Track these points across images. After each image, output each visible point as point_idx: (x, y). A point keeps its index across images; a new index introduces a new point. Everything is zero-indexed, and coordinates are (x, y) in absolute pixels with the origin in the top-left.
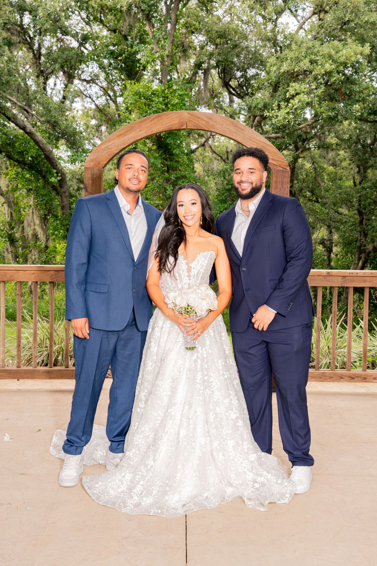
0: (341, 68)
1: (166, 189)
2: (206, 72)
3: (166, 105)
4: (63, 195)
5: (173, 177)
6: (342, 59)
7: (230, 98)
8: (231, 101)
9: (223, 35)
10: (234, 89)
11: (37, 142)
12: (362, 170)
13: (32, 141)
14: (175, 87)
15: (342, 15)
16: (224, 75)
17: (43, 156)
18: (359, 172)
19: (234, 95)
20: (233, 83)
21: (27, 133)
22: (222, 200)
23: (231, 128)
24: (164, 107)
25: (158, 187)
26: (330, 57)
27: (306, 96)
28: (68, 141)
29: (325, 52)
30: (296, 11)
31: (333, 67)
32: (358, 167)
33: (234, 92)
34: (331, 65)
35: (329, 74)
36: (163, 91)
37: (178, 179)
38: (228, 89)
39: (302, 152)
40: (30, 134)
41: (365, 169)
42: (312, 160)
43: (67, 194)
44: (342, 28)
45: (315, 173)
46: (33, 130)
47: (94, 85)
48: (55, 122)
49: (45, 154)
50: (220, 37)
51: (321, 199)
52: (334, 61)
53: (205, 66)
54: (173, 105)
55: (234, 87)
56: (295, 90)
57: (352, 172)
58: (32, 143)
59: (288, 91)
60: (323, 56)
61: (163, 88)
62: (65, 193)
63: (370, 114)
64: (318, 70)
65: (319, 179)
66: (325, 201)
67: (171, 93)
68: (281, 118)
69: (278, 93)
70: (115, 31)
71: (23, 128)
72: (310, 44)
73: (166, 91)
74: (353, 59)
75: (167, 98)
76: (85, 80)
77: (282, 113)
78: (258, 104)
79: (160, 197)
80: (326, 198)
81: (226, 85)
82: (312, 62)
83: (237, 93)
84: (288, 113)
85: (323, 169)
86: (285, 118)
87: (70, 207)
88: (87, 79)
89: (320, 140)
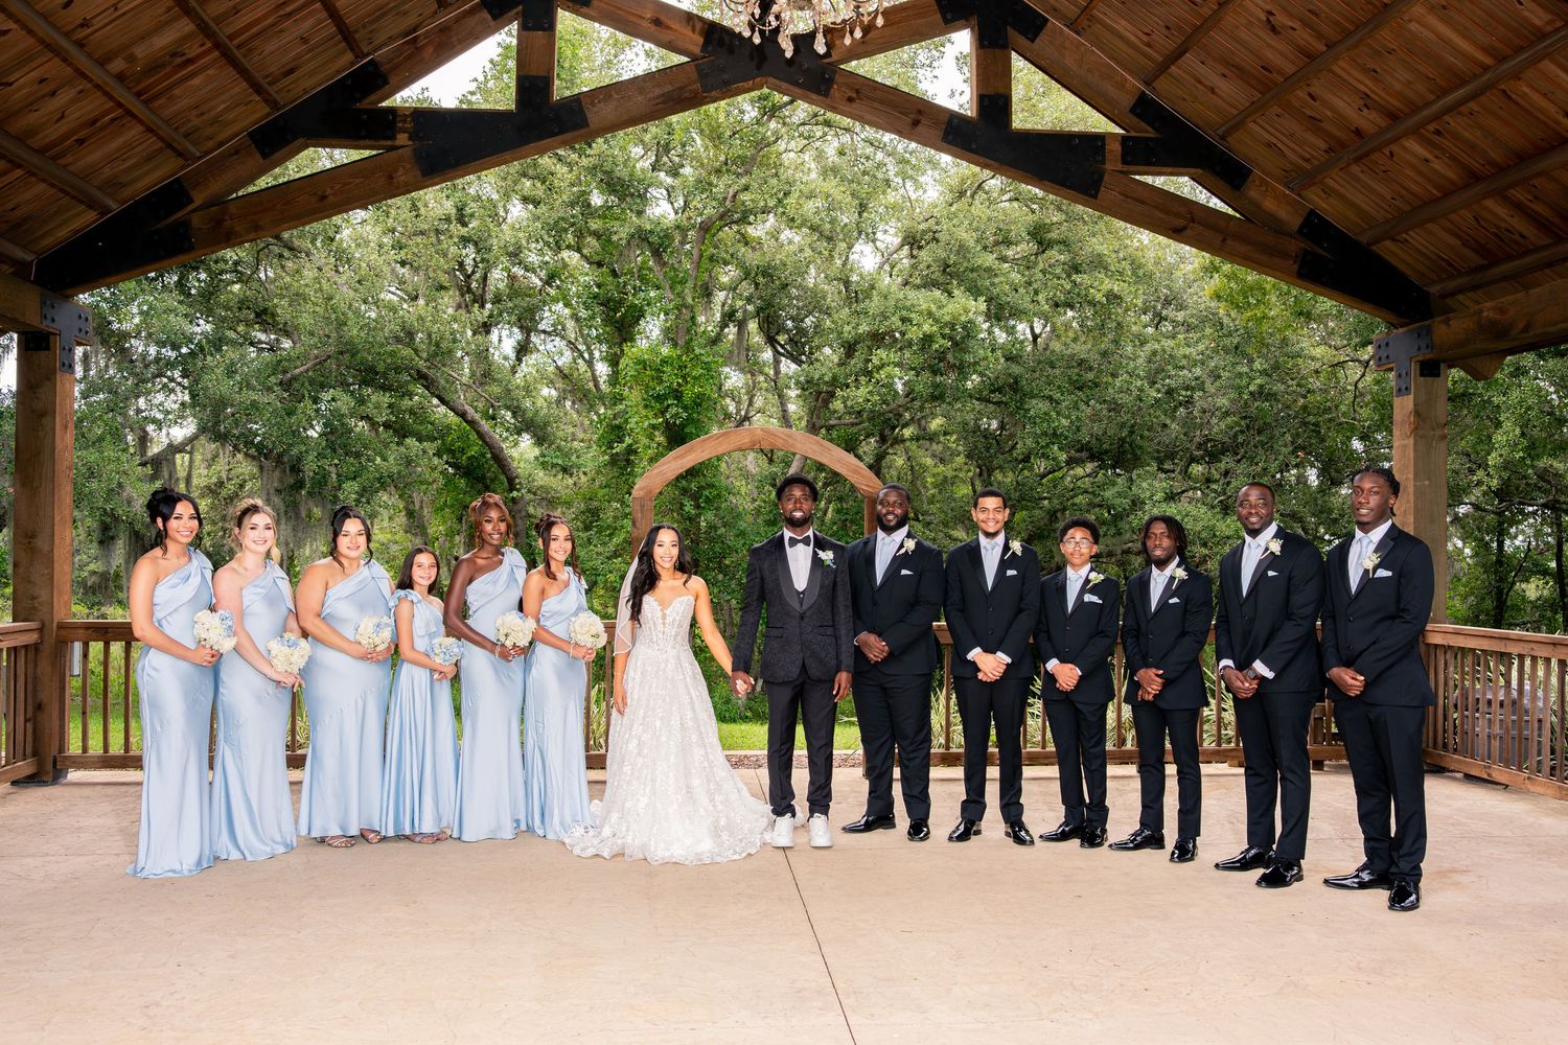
0: (947, 331)
1: (682, 505)
2: (741, 325)
3: (684, 377)
4: (518, 516)
5: (693, 486)
6: (947, 318)
7: (774, 356)
8: (777, 362)
9: (767, 272)
10: (782, 346)
11: (481, 435)
12: (985, 474)
13: (474, 433)
14: (697, 351)
15: (944, 255)
16: (768, 326)
17: (489, 456)
18: (980, 475)
19: (783, 355)
20: (782, 338)
21: (467, 422)
22: (770, 520)
23: (815, 447)
24: (680, 381)
25: (670, 503)
26: (930, 314)
27: (897, 369)
28: (534, 435)
29: (923, 307)
30: (874, 233)
31: (935, 328)
32: (979, 467)
33: (782, 351)
34: (932, 326)
35: (927, 339)
36: (680, 357)
37: (701, 488)
38: (774, 348)
39: (891, 445)
40: (472, 423)
41: (990, 472)
42: (907, 453)
43: (524, 514)
44: (944, 270)
45: (913, 473)
46: (477, 417)
47: (558, 339)
48: (516, 407)
49: (492, 453)
50: (765, 274)
51: (923, 515)
52: (936, 321)
53: (739, 315)
54: (695, 378)
55: (783, 343)
56: (882, 359)
57: (970, 474)
58: (473, 436)
59: (871, 360)
60: (921, 313)
61: (679, 352)
62: (520, 511)
63: (993, 392)
64: (914, 334)
65: (919, 482)
66: (928, 518)
67: (692, 359)
68: (861, 400)
69: (853, 362)
70: (600, 265)
71: (462, 415)
72: (901, 296)
73: (684, 358)
74: (963, 318)
75: (686, 367)
76: (544, 332)
77: (863, 392)
78: (823, 375)
79: (673, 518)
80: (930, 515)
81: (771, 341)
82: (903, 320)
83: (788, 352)
84: (870, 392)
85: (925, 468)
86: (869, 401)
87: (527, 533)
88: (548, 330)
89: (919, 425)
